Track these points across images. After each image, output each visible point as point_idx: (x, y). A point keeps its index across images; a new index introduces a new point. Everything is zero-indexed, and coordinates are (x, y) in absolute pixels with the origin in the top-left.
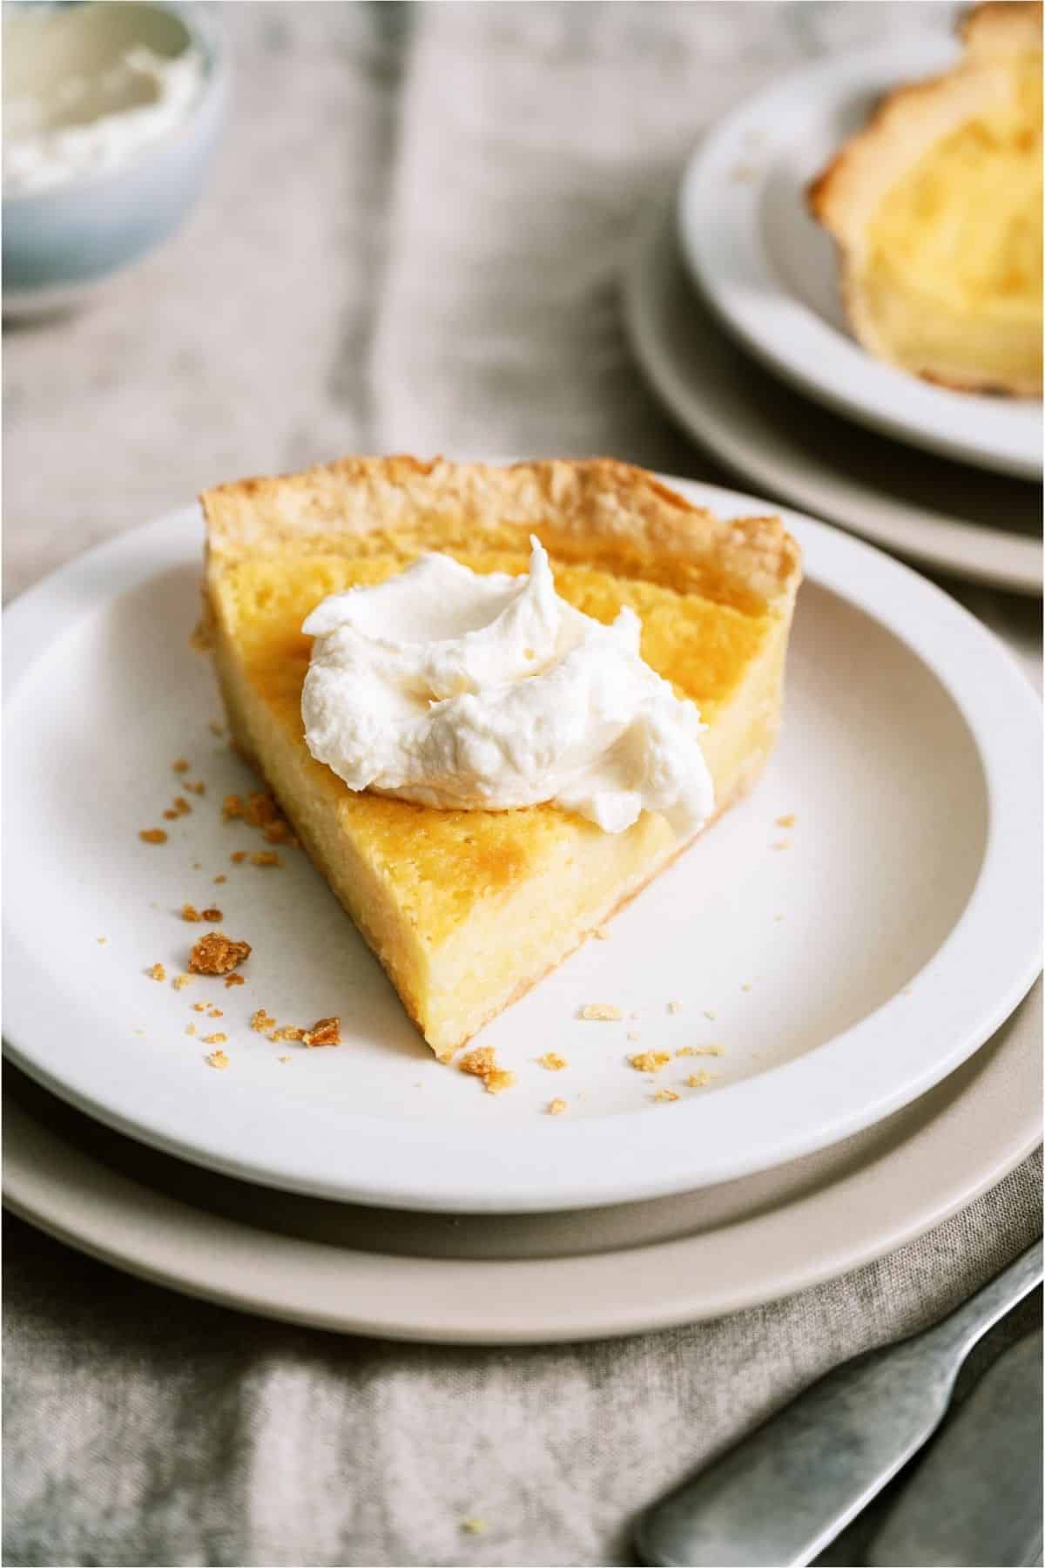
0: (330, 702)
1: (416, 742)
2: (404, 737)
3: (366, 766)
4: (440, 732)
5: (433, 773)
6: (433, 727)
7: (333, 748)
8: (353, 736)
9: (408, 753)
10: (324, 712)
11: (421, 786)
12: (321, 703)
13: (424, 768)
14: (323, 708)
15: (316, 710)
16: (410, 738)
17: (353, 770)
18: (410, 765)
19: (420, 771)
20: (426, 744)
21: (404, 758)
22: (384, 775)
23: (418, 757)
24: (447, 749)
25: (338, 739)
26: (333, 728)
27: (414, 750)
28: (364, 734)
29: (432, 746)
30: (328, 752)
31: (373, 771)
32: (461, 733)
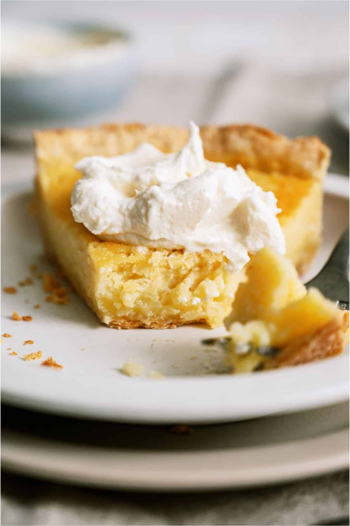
0: (84, 192)
1: (127, 209)
2: (121, 207)
3: (101, 221)
4: (141, 203)
5: (136, 225)
6: (137, 202)
7: (85, 213)
8: (95, 205)
9: (124, 215)
10: (81, 196)
11: (130, 233)
12: (80, 193)
13: (131, 222)
14: (81, 194)
15: (78, 196)
16: (125, 207)
17: (95, 224)
18: (125, 221)
19: (129, 223)
20: (133, 210)
21: (121, 218)
22: (111, 226)
23: (129, 217)
24: (143, 211)
25: (87, 207)
26: (85, 202)
27: (127, 213)
28: (101, 203)
29: (136, 210)
30: (83, 215)
31: (105, 223)
32: (150, 202)
